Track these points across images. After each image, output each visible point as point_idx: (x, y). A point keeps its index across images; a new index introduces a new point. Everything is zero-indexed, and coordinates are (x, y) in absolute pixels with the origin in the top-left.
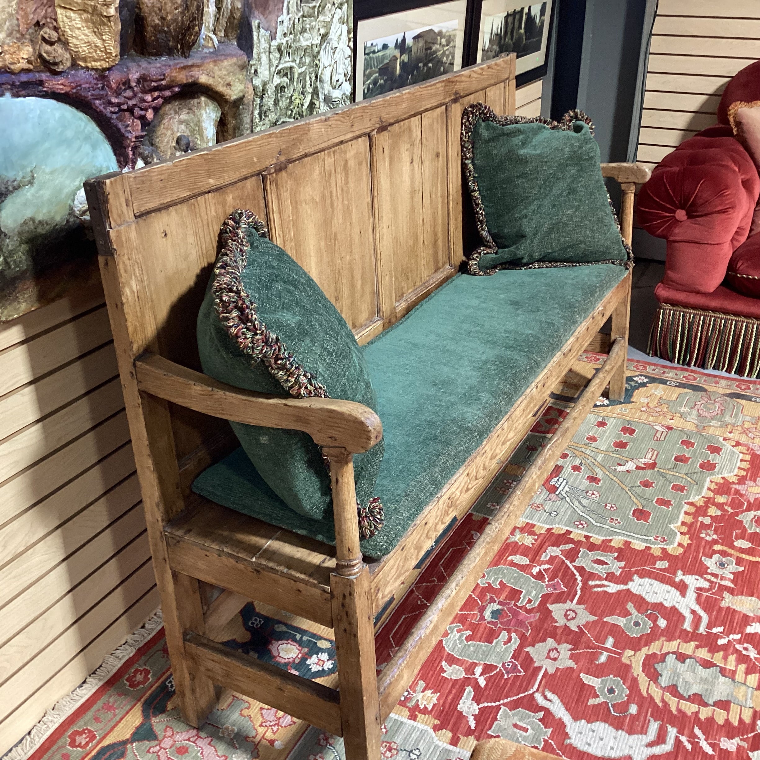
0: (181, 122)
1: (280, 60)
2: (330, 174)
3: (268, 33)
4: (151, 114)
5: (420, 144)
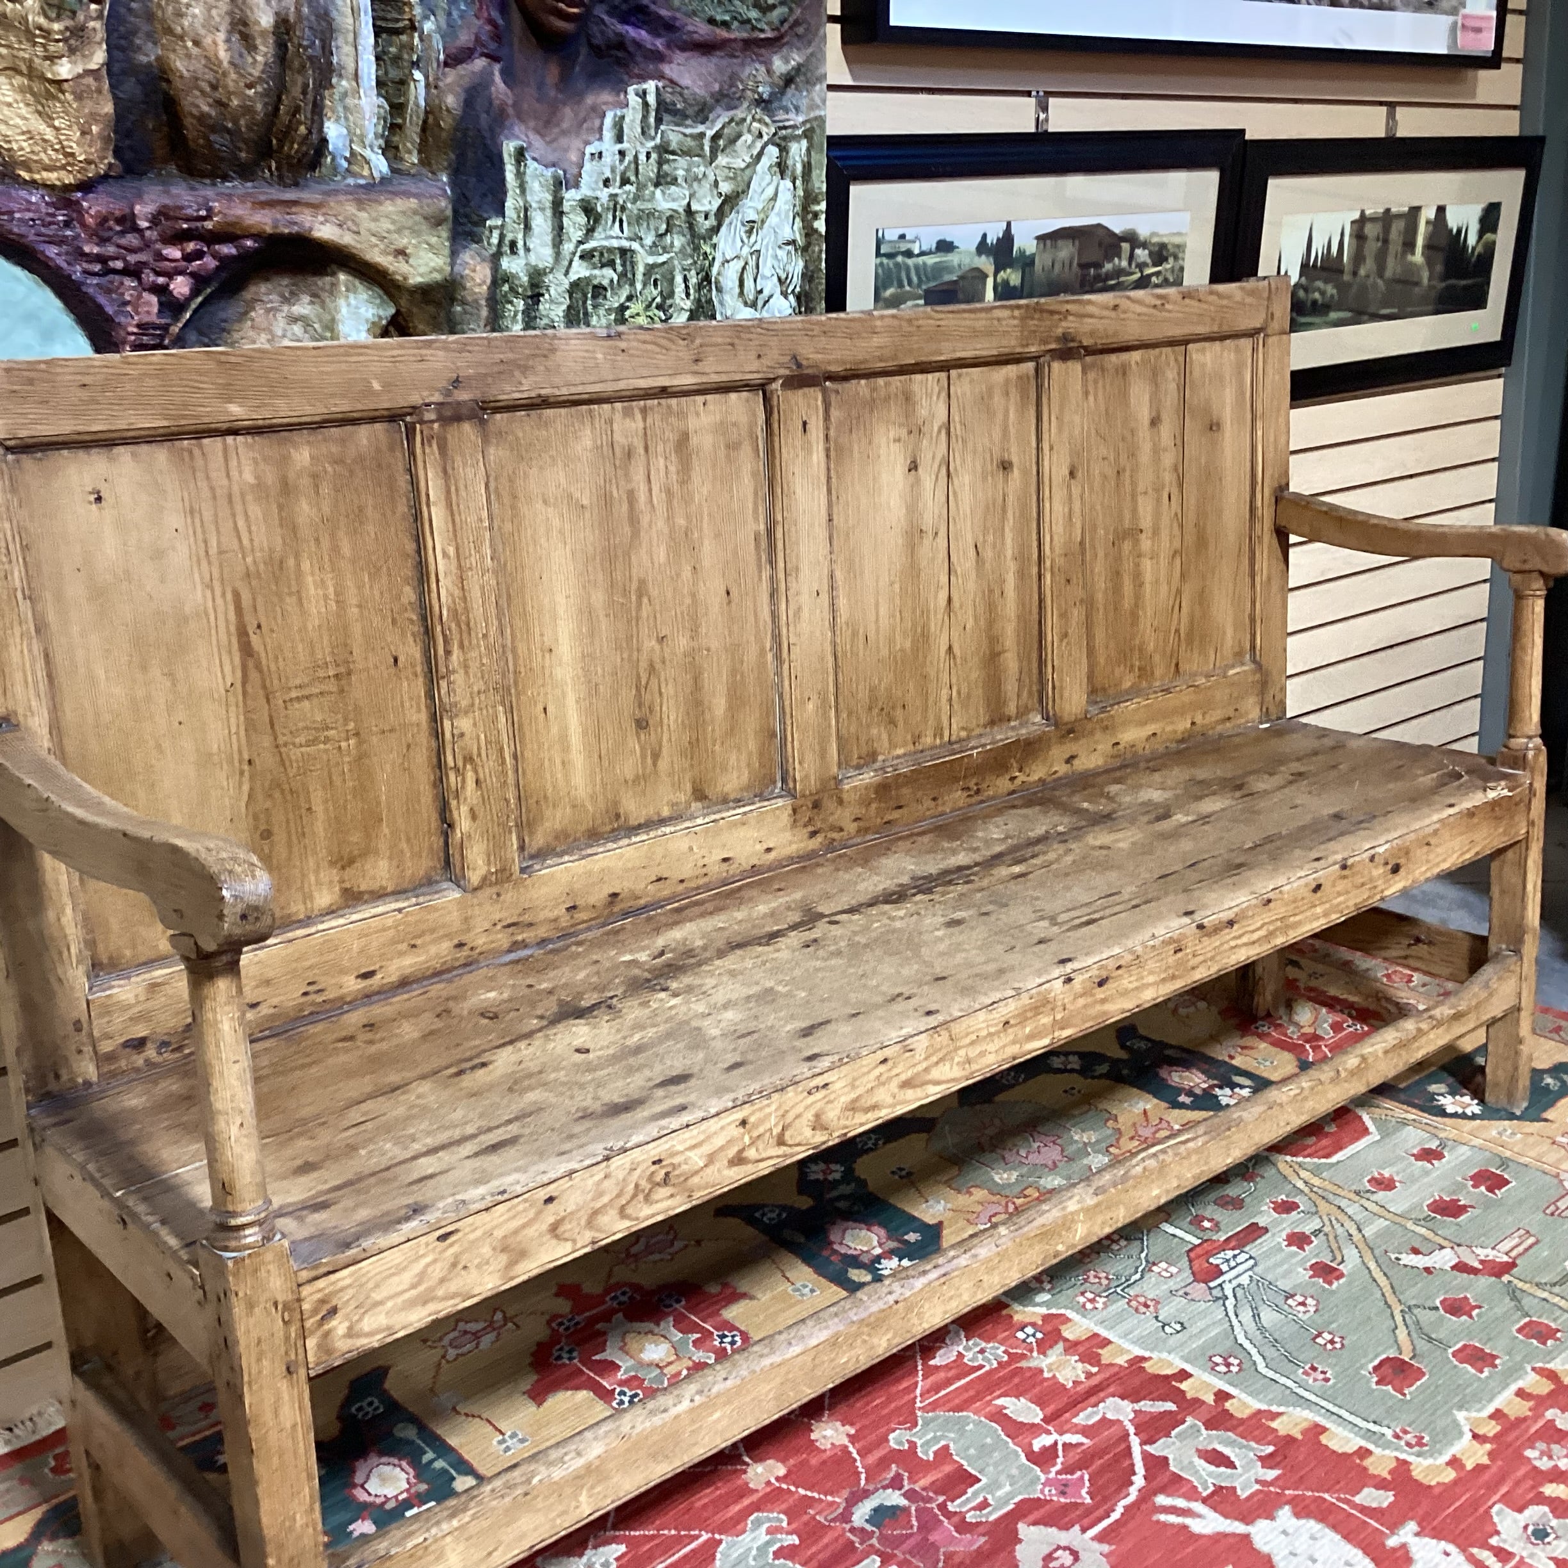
0: (294, 319)
1: (590, 231)
2: (629, 454)
3: (549, 172)
4: (182, 285)
5: (943, 434)
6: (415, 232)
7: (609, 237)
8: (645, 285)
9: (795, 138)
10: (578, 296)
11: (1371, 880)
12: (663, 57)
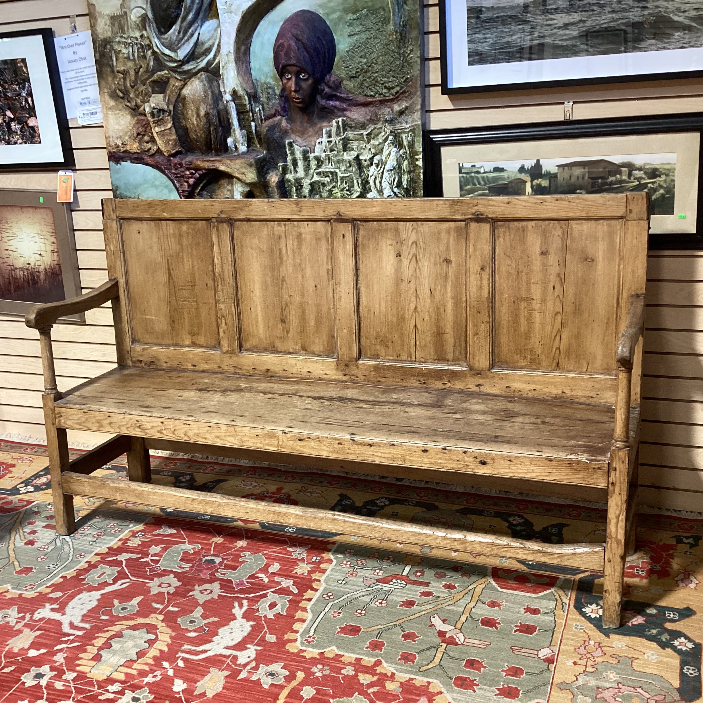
1: (319, 166)
2: (280, 237)
4: (191, 181)
5: (414, 245)
6: (246, 168)
7: (327, 168)
8: (341, 183)
9: (404, 133)
10: (316, 186)
11: (464, 461)
12: (346, 110)
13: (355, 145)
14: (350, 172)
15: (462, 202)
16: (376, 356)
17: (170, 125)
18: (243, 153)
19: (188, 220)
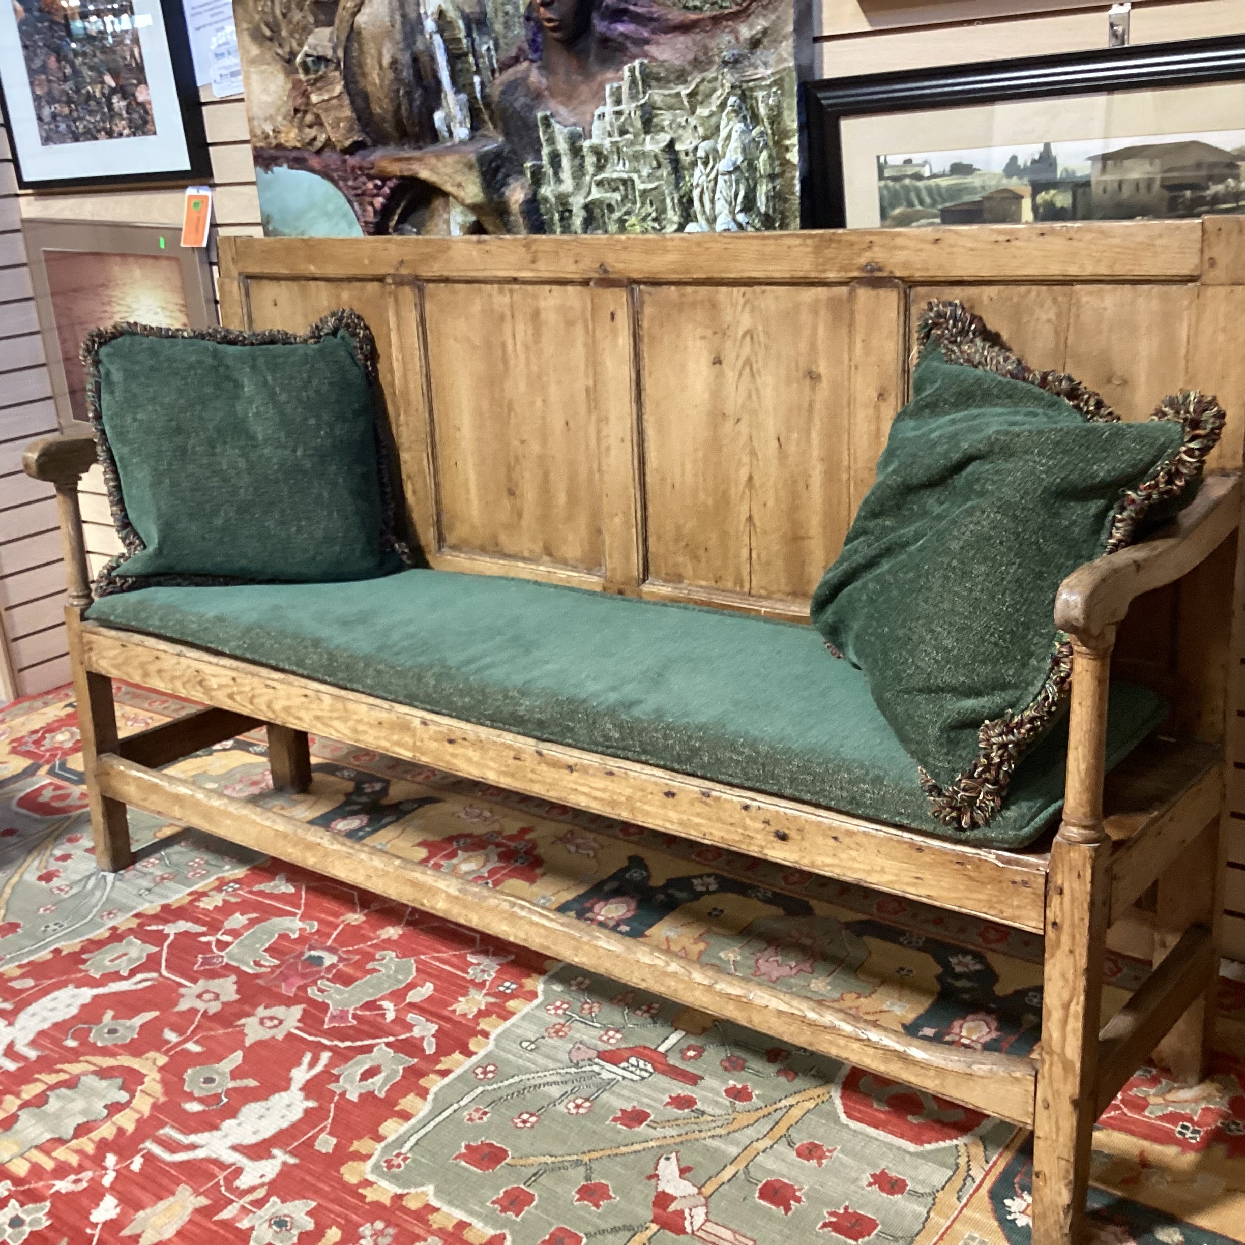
1: (600, 168)
3: (566, 130)
4: (379, 201)
5: (748, 338)
6: (464, 174)
7: (616, 170)
8: (643, 204)
9: (762, 88)
10: (597, 211)
11: (745, 828)
12: (647, 42)
13: (665, 118)
14: (658, 179)
15: (839, 241)
16: (676, 578)
17: (338, 88)
18: (462, 142)
19: (351, 279)
